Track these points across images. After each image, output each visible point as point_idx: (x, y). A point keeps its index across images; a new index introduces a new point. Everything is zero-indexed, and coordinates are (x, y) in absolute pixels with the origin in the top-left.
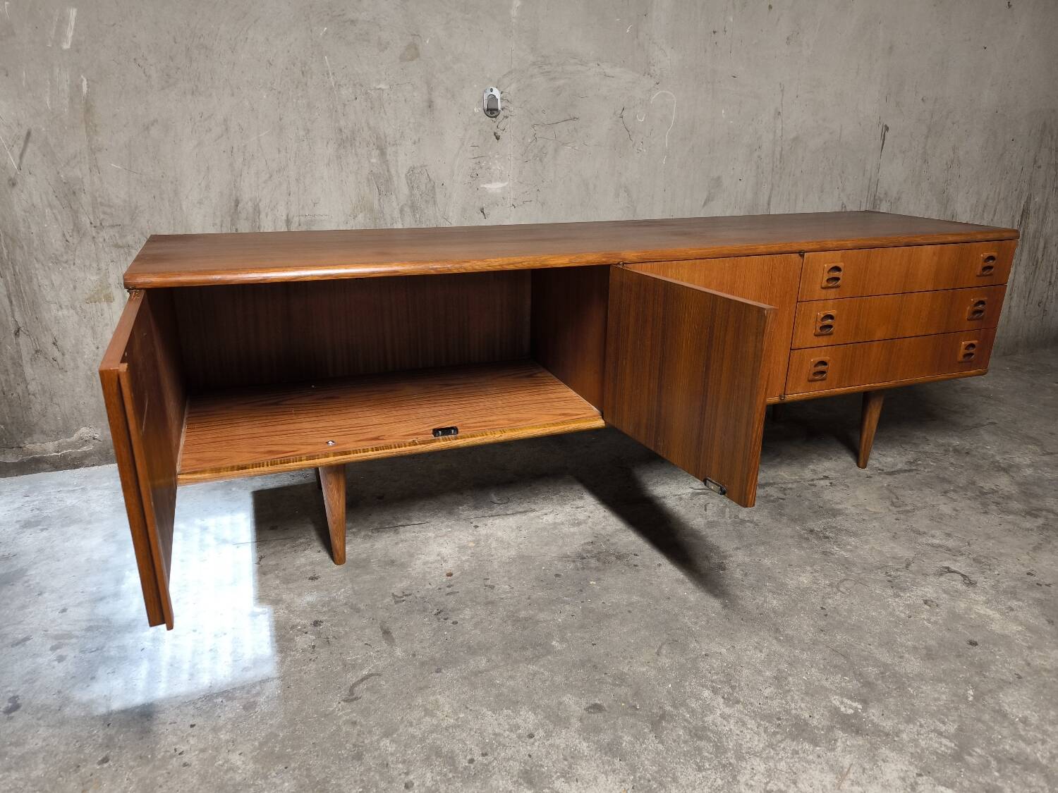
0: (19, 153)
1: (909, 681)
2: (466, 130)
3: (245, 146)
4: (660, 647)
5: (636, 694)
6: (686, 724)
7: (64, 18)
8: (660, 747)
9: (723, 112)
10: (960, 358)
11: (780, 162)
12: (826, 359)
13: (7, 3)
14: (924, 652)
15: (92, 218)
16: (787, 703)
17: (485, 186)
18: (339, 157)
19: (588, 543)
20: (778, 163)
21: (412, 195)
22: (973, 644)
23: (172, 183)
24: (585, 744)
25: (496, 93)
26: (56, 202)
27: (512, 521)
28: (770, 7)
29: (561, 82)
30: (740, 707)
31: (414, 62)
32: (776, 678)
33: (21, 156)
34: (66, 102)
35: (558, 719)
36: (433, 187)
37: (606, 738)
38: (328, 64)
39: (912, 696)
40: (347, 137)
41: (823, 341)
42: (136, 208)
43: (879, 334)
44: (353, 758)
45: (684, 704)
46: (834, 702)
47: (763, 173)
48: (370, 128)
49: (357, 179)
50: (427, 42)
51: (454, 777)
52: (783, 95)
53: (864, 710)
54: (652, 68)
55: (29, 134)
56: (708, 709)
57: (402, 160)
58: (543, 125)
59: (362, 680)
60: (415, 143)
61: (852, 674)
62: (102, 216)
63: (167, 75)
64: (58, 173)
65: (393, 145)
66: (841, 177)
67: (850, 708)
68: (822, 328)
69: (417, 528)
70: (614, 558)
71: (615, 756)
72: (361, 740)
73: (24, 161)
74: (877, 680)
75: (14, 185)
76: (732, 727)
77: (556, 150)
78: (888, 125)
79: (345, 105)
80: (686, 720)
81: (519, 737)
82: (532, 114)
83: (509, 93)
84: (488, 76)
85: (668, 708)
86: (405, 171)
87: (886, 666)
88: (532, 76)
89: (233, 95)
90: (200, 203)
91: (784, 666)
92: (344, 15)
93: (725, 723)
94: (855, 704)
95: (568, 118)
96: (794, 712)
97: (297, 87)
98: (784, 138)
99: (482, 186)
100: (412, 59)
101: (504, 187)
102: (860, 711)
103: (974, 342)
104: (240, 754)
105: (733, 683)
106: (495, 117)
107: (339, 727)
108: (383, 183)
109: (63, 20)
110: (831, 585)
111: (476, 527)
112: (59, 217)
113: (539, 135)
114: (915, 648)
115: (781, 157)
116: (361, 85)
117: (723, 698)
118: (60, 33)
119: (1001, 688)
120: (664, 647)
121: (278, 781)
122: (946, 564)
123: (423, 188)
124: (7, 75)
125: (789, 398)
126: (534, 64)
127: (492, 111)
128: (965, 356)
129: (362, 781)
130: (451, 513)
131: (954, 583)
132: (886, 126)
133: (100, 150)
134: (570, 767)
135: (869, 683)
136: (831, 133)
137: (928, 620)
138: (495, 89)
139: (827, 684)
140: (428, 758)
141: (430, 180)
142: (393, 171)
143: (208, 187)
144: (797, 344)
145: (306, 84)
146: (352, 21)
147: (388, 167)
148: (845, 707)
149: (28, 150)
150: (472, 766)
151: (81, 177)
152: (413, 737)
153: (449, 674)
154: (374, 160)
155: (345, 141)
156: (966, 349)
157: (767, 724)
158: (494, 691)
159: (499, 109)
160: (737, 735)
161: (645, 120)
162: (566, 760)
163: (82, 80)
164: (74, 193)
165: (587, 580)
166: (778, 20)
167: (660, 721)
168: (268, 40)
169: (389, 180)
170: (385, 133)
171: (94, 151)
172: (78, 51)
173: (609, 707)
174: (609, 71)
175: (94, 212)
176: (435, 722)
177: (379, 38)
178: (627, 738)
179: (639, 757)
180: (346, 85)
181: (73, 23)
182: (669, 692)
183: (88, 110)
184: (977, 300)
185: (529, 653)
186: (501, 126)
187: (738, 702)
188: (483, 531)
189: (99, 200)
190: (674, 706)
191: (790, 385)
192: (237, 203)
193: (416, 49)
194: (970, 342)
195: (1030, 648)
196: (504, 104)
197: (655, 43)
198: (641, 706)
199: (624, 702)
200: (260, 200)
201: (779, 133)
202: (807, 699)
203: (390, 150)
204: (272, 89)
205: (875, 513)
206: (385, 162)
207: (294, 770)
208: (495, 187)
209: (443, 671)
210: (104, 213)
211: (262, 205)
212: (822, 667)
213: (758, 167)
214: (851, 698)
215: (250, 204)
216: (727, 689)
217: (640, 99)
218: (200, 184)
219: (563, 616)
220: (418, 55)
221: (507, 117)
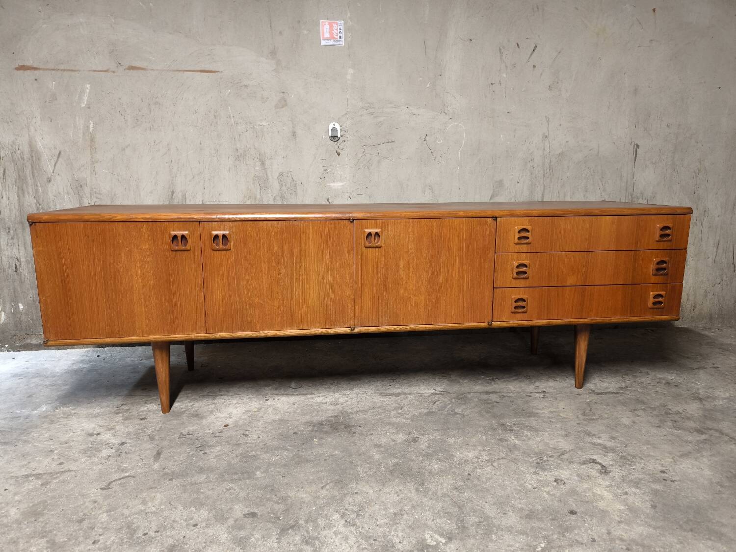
0: (54, 164)
1: (497, 530)
2: (317, 149)
3: (179, 160)
4: (328, 484)
5: (287, 510)
6: (305, 533)
7: (83, 90)
8: (276, 545)
9: (502, 136)
10: (650, 305)
11: (550, 170)
12: (525, 297)
13: (54, 83)
14: (527, 513)
15: (90, 201)
16: (390, 531)
17: (330, 184)
18: (235, 166)
19: (333, 417)
20: (548, 170)
21: (281, 189)
22: (573, 513)
23: (136, 181)
24: (226, 535)
25: (338, 127)
26: (71, 191)
27: (293, 399)
28: (534, 66)
29: (382, 119)
30: (353, 528)
31: (284, 109)
32: (395, 514)
33: (55, 165)
34: (81, 135)
35: (221, 518)
36: (295, 185)
37: (242, 533)
38: (230, 111)
39: (491, 541)
40: (241, 154)
41: (521, 283)
42: (115, 195)
43: (571, 281)
44: (77, 521)
45: (314, 521)
46: (426, 536)
47: (536, 178)
48: (255, 149)
49: (246, 179)
50: (293, 96)
51: (127, 542)
52: (548, 124)
53: (446, 544)
54: (446, 108)
55: (60, 153)
56: (329, 526)
57: (275, 168)
58: (370, 146)
59: (123, 478)
60: (284, 158)
61: (455, 519)
62: (95, 200)
63: (137, 120)
64: (74, 175)
65: (270, 159)
66: (601, 181)
67: (435, 541)
68: (517, 273)
69: (229, 397)
70: (343, 427)
71: (239, 546)
72: (91, 512)
73: (56, 167)
74: (472, 525)
75: (50, 181)
76: (336, 540)
77: (379, 162)
78: (639, 144)
79: (240, 135)
80: (308, 532)
81: (187, 525)
82: (362, 139)
83: (346, 127)
84: (332, 116)
85: (302, 522)
86: (277, 174)
87: (487, 518)
88: (361, 115)
89: (173, 130)
90: (151, 192)
91: (407, 508)
92: (241, 82)
93: (334, 536)
94: (440, 539)
95: (387, 141)
96: (390, 537)
97: (211, 125)
98: (551, 153)
99: (328, 184)
100: (283, 107)
101: (343, 185)
102: (441, 544)
103: (662, 293)
104: (17, 509)
105: (360, 513)
106: (337, 141)
107: (85, 503)
108: (263, 182)
109: (83, 92)
110: (488, 461)
111: (267, 400)
112: (72, 200)
113: (367, 152)
114: (521, 509)
115: (550, 167)
116: (250, 123)
117: (346, 521)
118: (81, 98)
119: (571, 546)
120: (331, 484)
121: (24, 527)
122: (595, 457)
123: (289, 185)
124: (51, 121)
125: (495, 324)
126: (363, 108)
127: (334, 138)
128: (654, 303)
129: (72, 535)
130: (257, 391)
131: (591, 470)
132: (637, 144)
133: (97, 162)
134: (204, 548)
135: (464, 527)
136: (590, 150)
137: (548, 493)
138: (336, 124)
139: (430, 523)
140: (121, 528)
141: (293, 180)
142: (269, 175)
143: (156, 183)
144: (498, 284)
145: (217, 123)
146: (246, 86)
147: (266, 172)
148: (432, 540)
149: (59, 162)
150: (143, 537)
151: (85, 177)
152: (123, 515)
153: (176, 482)
154: (257, 168)
155: (240, 157)
156: (654, 298)
157: (364, 542)
158: (196, 495)
159: (339, 136)
160: (337, 546)
161: (443, 143)
162: (205, 543)
163: (90, 124)
164: (81, 186)
165: (312, 438)
166: (541, 74)
167: (288, 529)
168: (195, 98)
169: (266, 180)
170: (264, 152)
171: (93, 162)
172: (89, 108)
173: (261, 516)
174: (415, 111)
175: (91, 197)
176: (143, 508)
177: (262, 95)
178: (257, 536)
179: (255, 549)
180: (241, 123)
181: (88, 92)
182: (310, 512)
183: (92, 140)
184: (659, 260)
185: (236, 477)
186: (341, 147)
187: (354, 525)
188: (268, 403)
189: (94, 190)
190: (307, 522)
191: (496, 314)
192: (173, 193)
193: (285, 101)
194: (658, 293)
195: (620, 522)
196: (343, 133)
197: (448, 93)
198: (284, 518)
199: (274, 514)
200: (187, 191)
201: (547, 150)
202: (407, 530)
203: (267, 162)
204: (196, 126)
205: (564, 418)
206: (265, 169)
207: (38, 522)
208: (337, 185)
209: (174, 480)
210: (97, 198)
211: (187, 196)
212: (437, 512)
213: (532, 174)
214: (441, 535)
215: (180, 194)
216: (353, 516)
217: (439, 129)
218: (152, 182)
219: (278, 458)
220: (286, 105)
221: (345, 141)
